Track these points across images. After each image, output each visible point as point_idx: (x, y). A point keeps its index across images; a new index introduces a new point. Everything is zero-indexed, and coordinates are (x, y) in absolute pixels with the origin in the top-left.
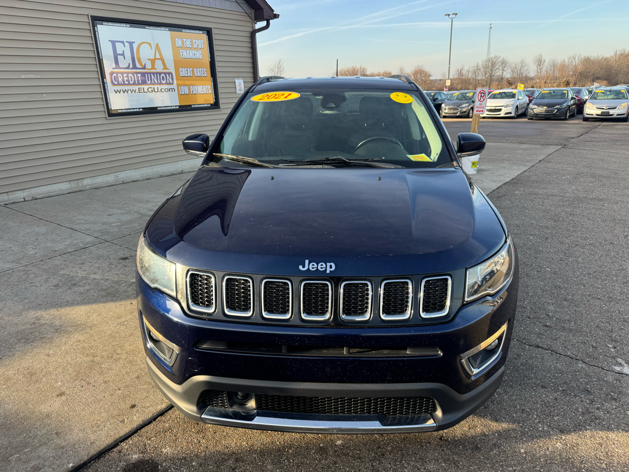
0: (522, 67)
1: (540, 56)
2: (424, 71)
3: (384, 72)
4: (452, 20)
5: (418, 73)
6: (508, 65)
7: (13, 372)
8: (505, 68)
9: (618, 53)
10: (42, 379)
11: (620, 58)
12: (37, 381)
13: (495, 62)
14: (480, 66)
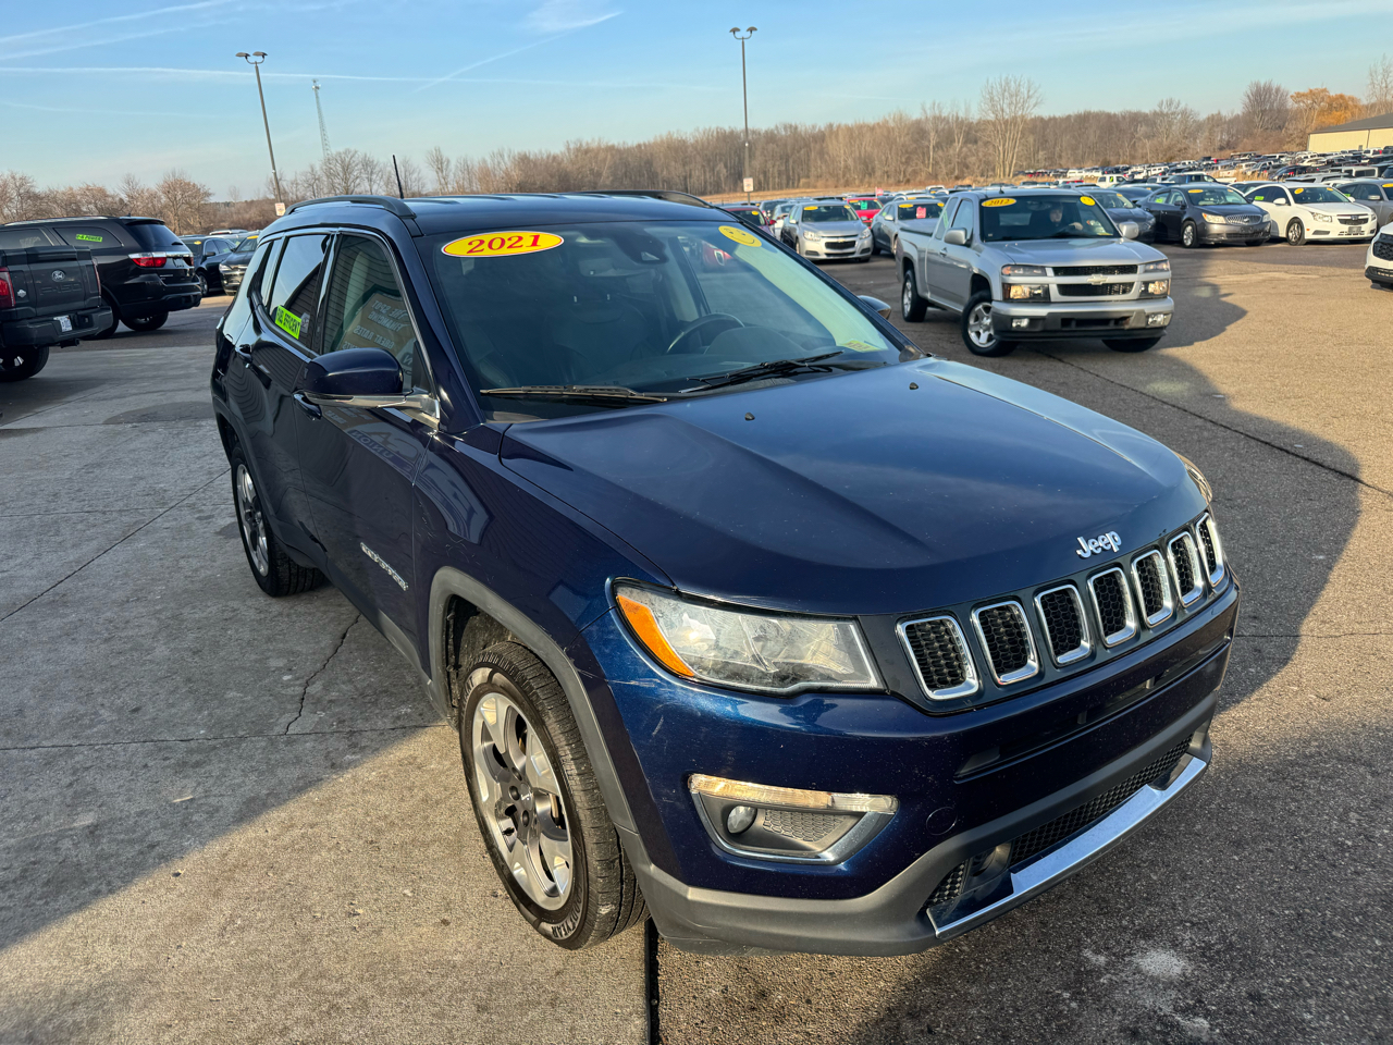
0: (408, 174)
1: (438, 150)
2: (189, 184)
3: (84, 186)
4: (257, 68)
5: (175, 190)
6: (377, 169)
8: (374, 177)
9: (572, 146)
11: (576, 156)
13: (349, 164)
14: (319, 172)
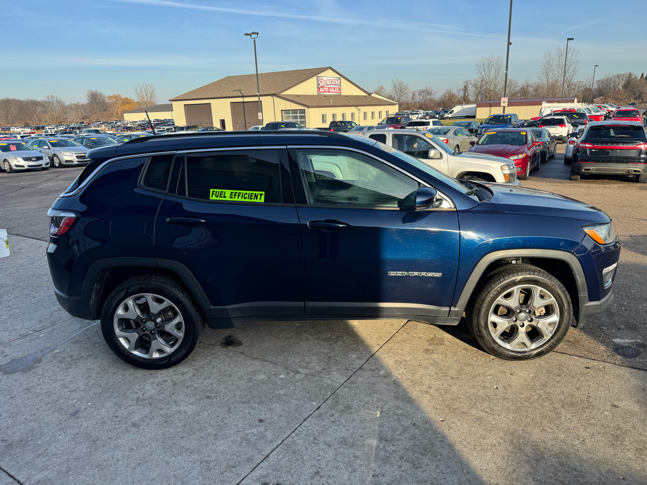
7: (628, 453)
10: (613, 427)
12: (619, 429)
